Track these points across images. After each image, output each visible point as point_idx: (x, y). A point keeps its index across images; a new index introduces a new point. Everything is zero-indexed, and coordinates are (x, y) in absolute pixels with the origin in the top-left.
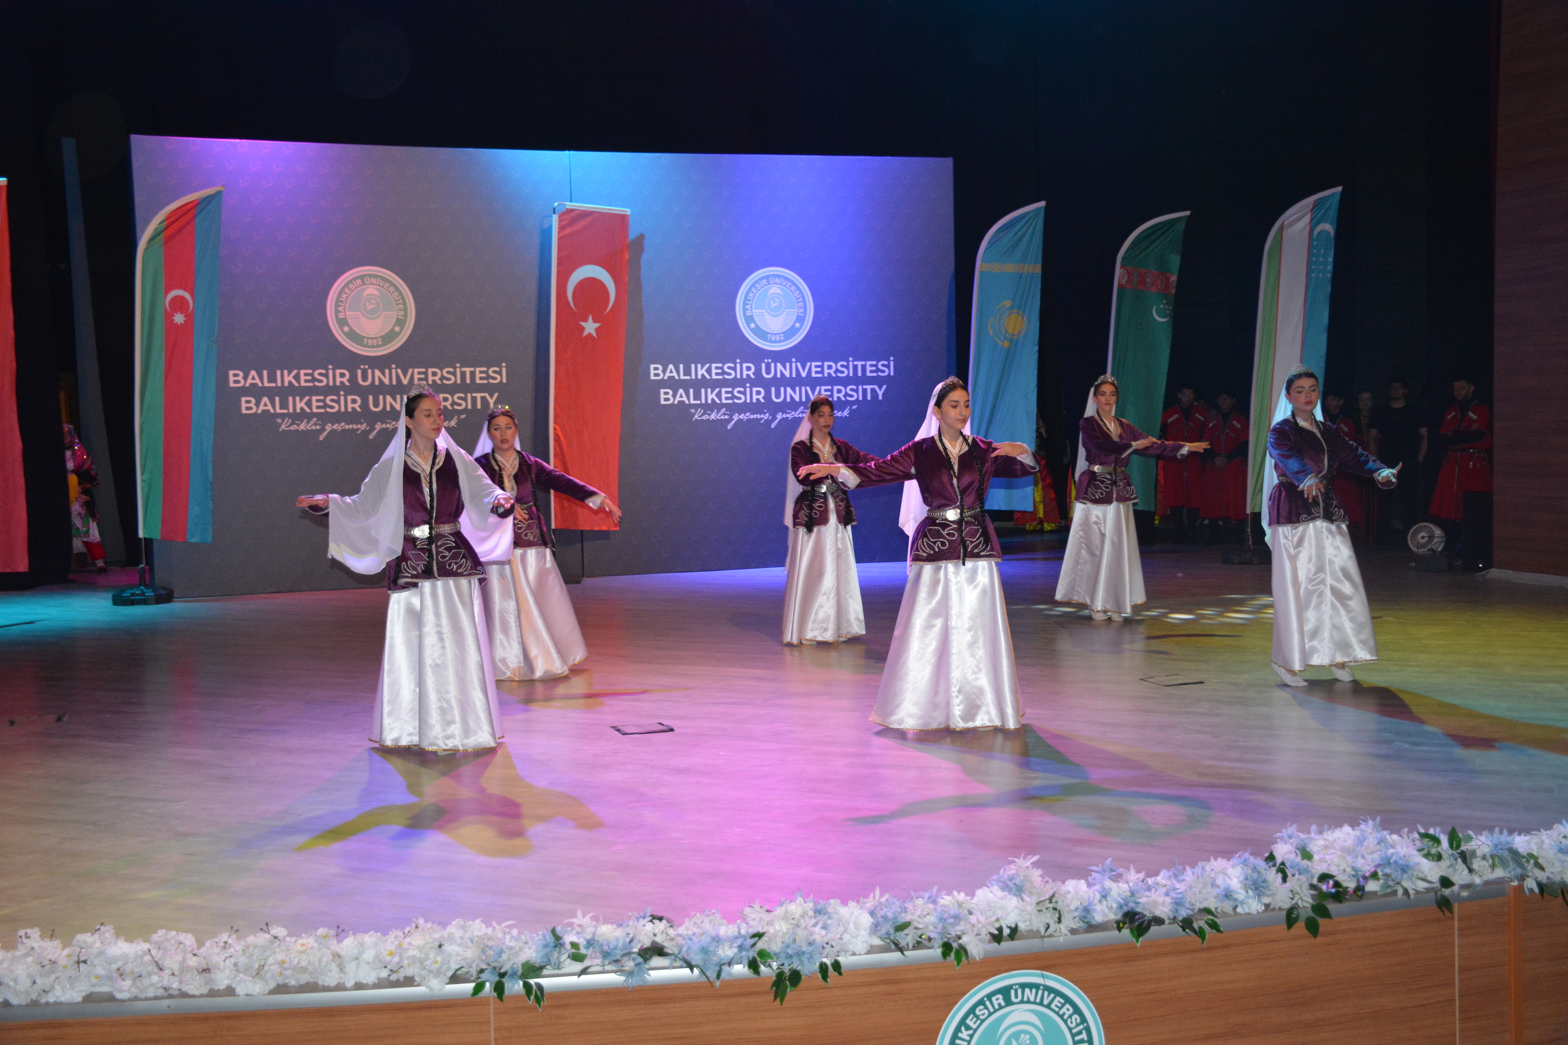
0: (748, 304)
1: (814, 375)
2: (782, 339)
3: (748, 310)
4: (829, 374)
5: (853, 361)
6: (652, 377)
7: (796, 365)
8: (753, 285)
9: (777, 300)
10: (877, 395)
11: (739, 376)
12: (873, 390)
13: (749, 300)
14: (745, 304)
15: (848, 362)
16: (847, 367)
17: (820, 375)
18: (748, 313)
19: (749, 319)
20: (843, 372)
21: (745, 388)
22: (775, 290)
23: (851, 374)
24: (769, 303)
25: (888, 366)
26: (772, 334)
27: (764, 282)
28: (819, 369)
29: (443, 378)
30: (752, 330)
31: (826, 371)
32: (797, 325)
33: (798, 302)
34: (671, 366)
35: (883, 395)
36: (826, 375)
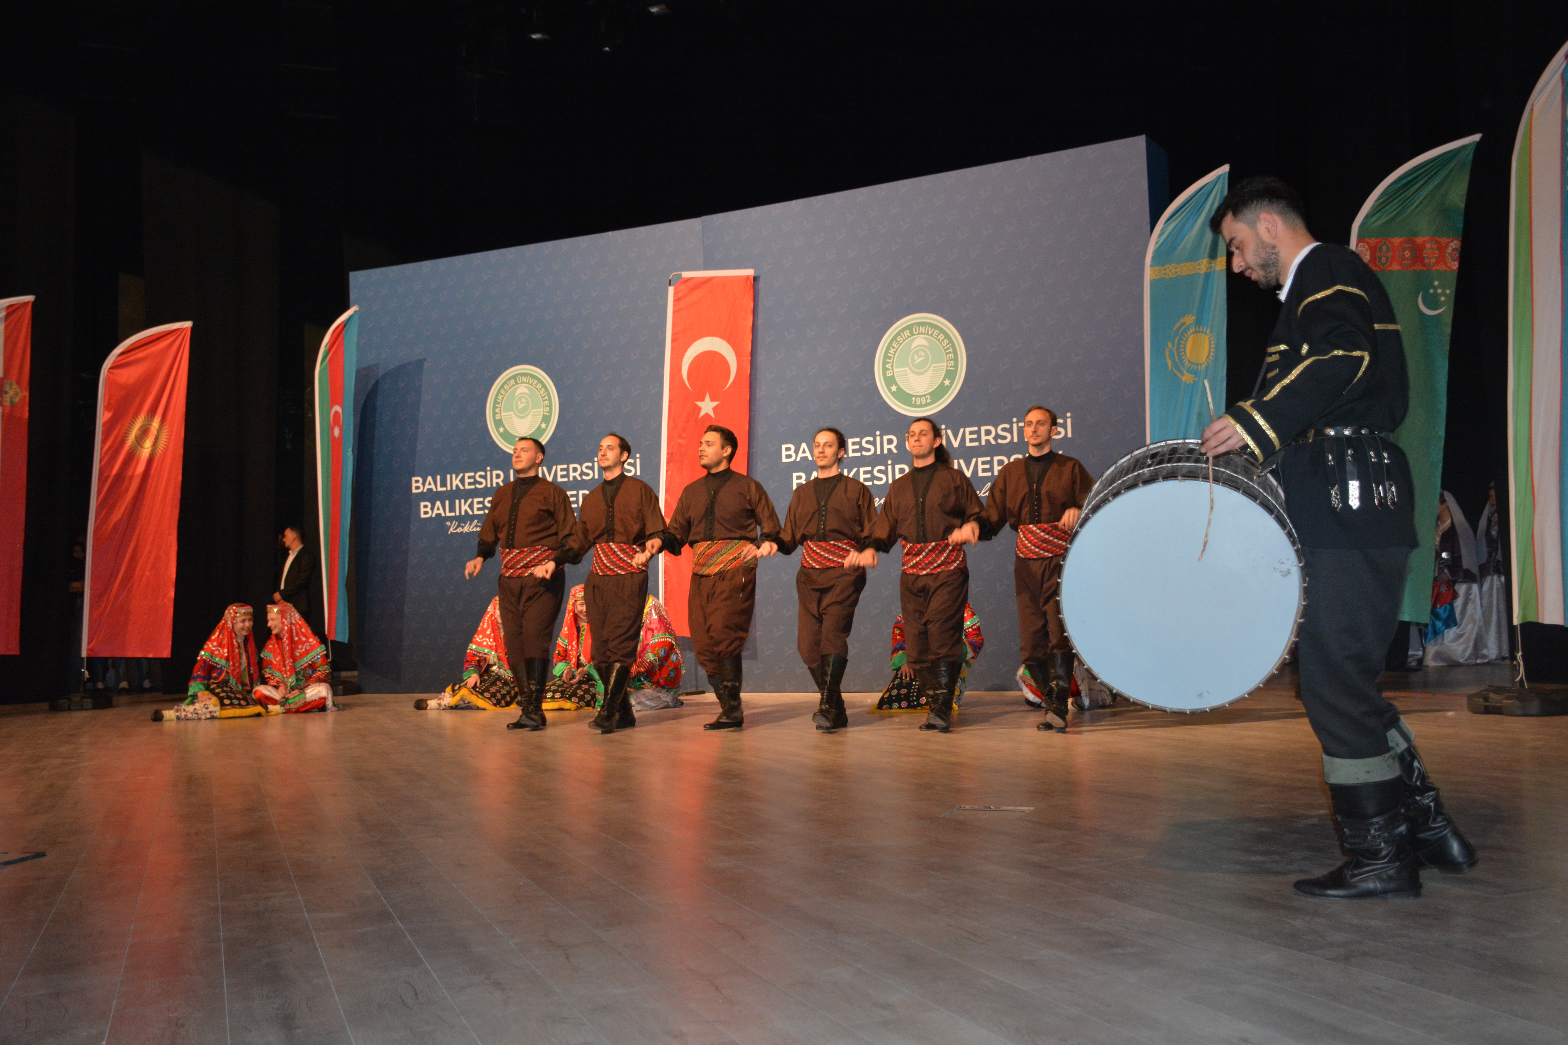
0: (889, 363)
1: (968, 444)
2: (928, 401)
3: (889, 369)
4: (987, 441)
5: (1017, 422)
9: (923, 354)
11: (879, 452)
13: (890, 358)
14: (885, 363)
15: (1011, 424)
16: (1010, 431)
17: (977, 444)
18: (889, 374)
19: (890, 381)
20: (1005, 438)
21: (886, 465)
22: (920, 341)
23: (1015, 440)
24: (913, 357)
26: (916, 396)
29: (582, 473)
30: (893, 394)
31: (984, 438)
32: (947, 382)
33: (947, 354)
36: (983, 443)
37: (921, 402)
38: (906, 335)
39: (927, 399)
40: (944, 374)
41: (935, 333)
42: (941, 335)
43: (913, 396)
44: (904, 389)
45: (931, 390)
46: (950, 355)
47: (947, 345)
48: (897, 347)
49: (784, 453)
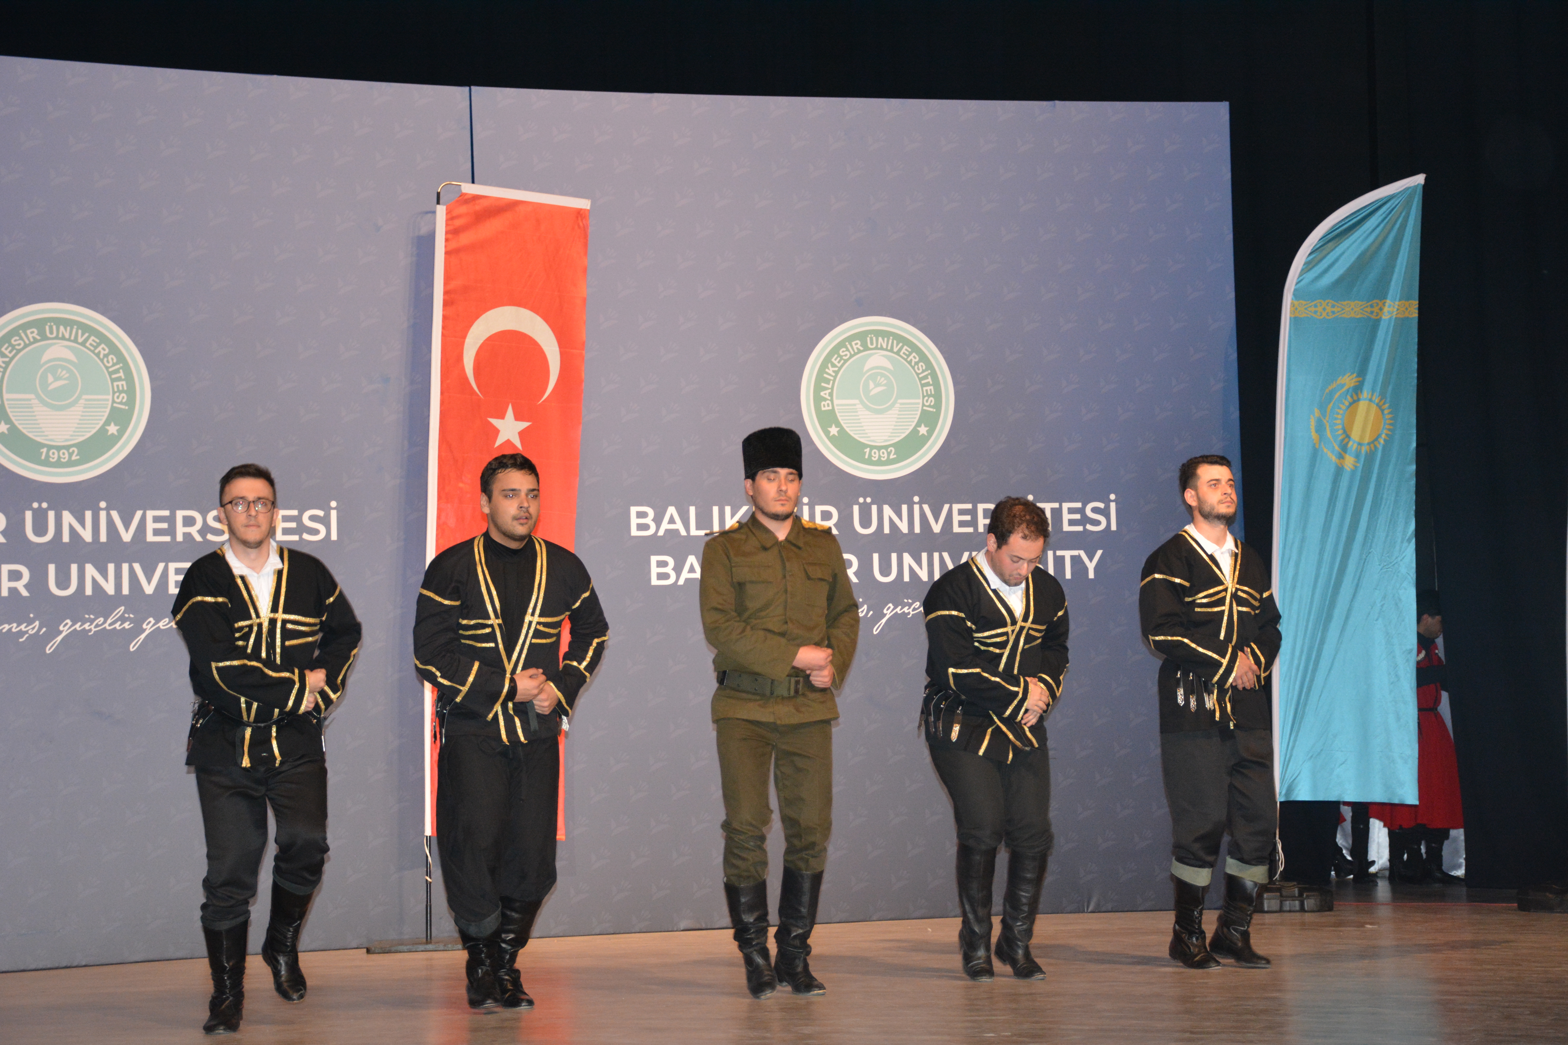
0: (826, 389)
1: (956, 529)
2: (892, 457)
3: (825, 400)
6: (634, 532)
7: (921, 509)
8: (835, 350)
9: (883, 381)
10: (1086, 569)
12: (1076, 560)
13: (827, 381)
14: (818, 389)
17: (970, 530)
18: (825, 407)
22: (877, 360)
25: (1105, 513)
26: (872, 448)
27: (857, 345)
28: (968, 518)
30: (832, 439)
32: (923, 430)
33: (923, 386)
34: (672, 510)
35: (1096, 569)
37: (880, 456)
38: (855, 347)
39: (889, 454)
40: (918, 417)
41: (904, 350)
42: (914, 354)
43: (867, 446)
44: (851, 433)
45: (897, 439)
46: (928, 388)
47: (923, 371)
48: (839, 365)
49: (634, 521)
